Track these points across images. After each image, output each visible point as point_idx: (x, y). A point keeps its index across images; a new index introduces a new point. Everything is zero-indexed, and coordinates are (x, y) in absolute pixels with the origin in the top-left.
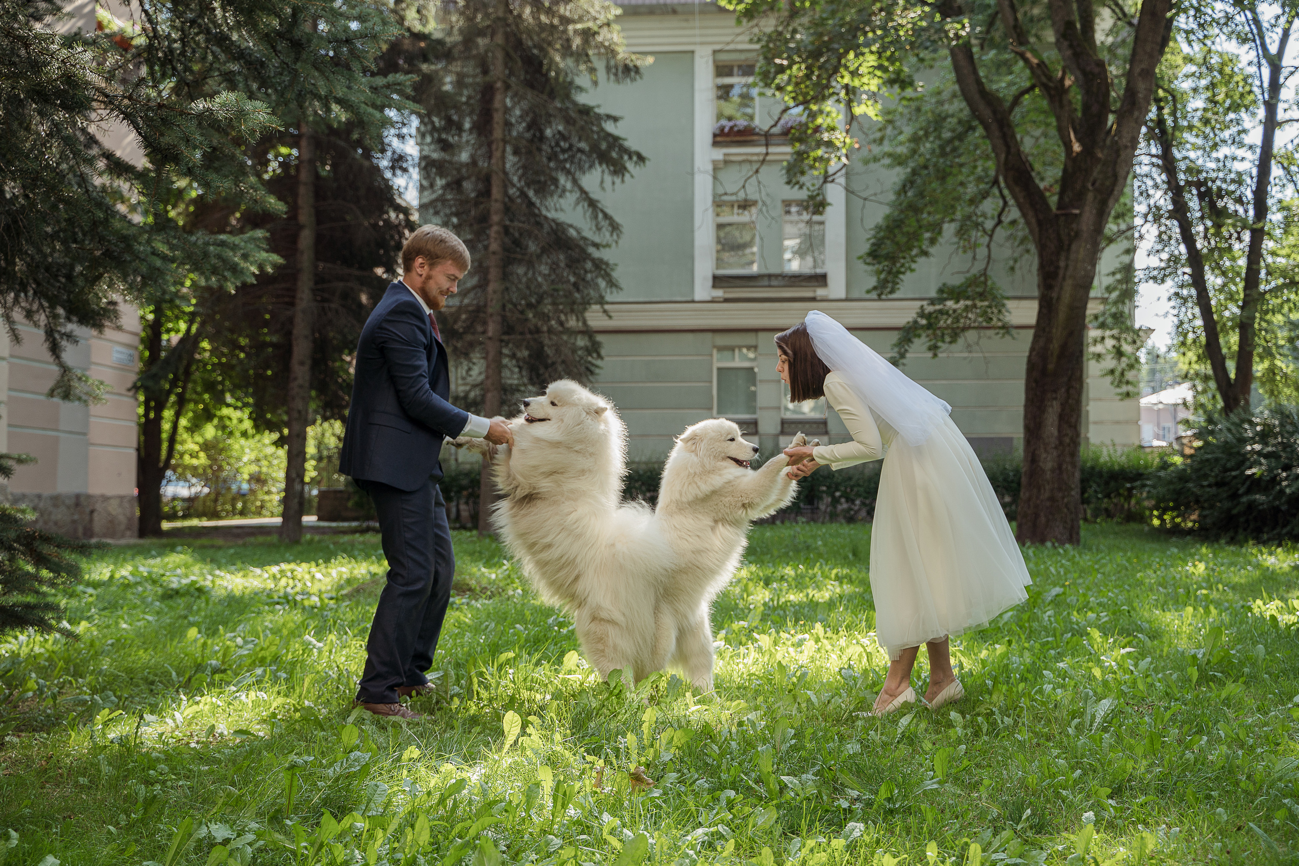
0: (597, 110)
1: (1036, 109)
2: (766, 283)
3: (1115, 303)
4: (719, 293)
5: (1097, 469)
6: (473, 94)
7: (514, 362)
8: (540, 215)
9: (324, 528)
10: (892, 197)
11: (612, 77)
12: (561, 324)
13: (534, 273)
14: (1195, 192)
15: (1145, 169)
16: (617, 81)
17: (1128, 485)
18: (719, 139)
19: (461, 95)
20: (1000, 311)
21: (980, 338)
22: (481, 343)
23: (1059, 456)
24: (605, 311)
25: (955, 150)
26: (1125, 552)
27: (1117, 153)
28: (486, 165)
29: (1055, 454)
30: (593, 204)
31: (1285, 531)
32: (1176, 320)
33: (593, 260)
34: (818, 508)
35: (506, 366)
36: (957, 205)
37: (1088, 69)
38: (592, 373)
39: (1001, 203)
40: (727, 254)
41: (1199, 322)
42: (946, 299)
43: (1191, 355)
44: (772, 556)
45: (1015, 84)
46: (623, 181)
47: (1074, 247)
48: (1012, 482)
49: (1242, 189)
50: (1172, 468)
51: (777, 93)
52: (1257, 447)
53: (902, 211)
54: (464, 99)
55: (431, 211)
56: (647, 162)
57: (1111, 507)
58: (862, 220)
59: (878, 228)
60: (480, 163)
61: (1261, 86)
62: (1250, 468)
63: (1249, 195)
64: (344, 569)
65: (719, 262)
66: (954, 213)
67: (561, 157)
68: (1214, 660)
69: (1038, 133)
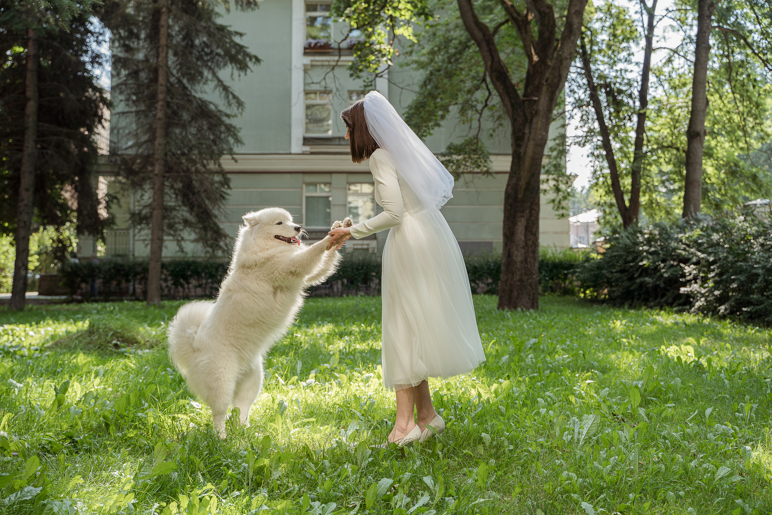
0: (229, 29)
1: (509, 36)
2: (337, 143)
3: (556, 158)
4: (307, 149)
5: (545, 262)
6: (147, 15)
7: (172, 191)
8: (191, 95)
9: (42, 300)
10: (417, 89)
11: (239, 7)
12: (204, 166)
13: (186, 133)
14: (603, 90)
15: (574, 76)
16: (243, 10)
17: (566, 272)
18: (308, 51)
19: (139, 16)
20: (486, 161)
21: (473, 178)
22: (150, 178)
23: (525, 253)
24: (233, 159)
25: (457, 60)
26: (568, 314)
27: (561, 62)
28: (155, 61)
29: (523, 251)
30: (226, 89)
31: (663, 300)
32: (592, 169)
33: (226, 126)
34: (370, 286)
35: (167, 193)
36: (459, 93)
37: (542, 10)
38: (224, 198)
39: (487, 93)
40: (312, 125)
41: (607, 171)
42: (453, 154)
43: (602, 191)
44: (342, 318)
45: (494, 20)
46: (246, 74)
47: (535, 120)
48: (493, 269)
49: (632, 89)
50: (592, 261)
51: (347, 20)
52: (646, 248)
53: (425, 97)
54: (141, 19)
55: (118, 91)
56: (262, 63)
57: (554, 286)
58: (400, 102)
59: (410, 107)
60: (151, 61)
61: (643, 26)
62: (642, 261)
63: (636, 93)
64: (49, 329)
65: (307, 130)
66: (457, 99)
67: (206, 58)
68: (650, 389)
69: (508, 51)
